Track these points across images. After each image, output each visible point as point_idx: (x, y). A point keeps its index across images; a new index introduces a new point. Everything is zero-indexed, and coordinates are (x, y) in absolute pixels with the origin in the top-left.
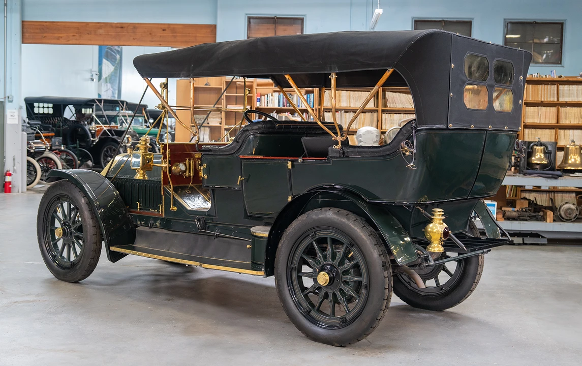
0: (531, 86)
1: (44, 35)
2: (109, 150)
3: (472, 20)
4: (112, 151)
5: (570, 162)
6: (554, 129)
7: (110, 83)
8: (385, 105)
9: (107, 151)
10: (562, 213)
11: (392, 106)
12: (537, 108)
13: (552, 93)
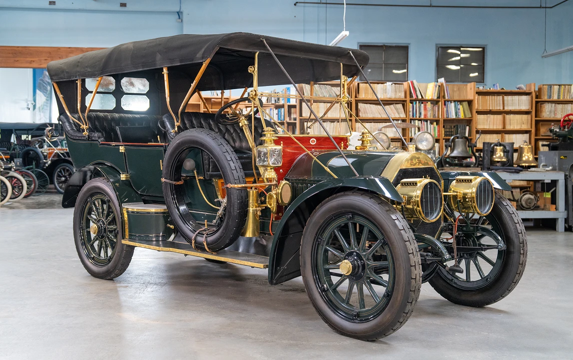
0: (480, 97)
1: (16, 59)
2: (62, 170)
3: (409, 45)
4: (66, 170)
5: (524, 159)
6: (500, 134)
7: (43, 112)
8: (357, 115)
9: (60, 172)
10: (524, 203)
11: (364, 116)
12: (486, 116)
13: (498, 102)
